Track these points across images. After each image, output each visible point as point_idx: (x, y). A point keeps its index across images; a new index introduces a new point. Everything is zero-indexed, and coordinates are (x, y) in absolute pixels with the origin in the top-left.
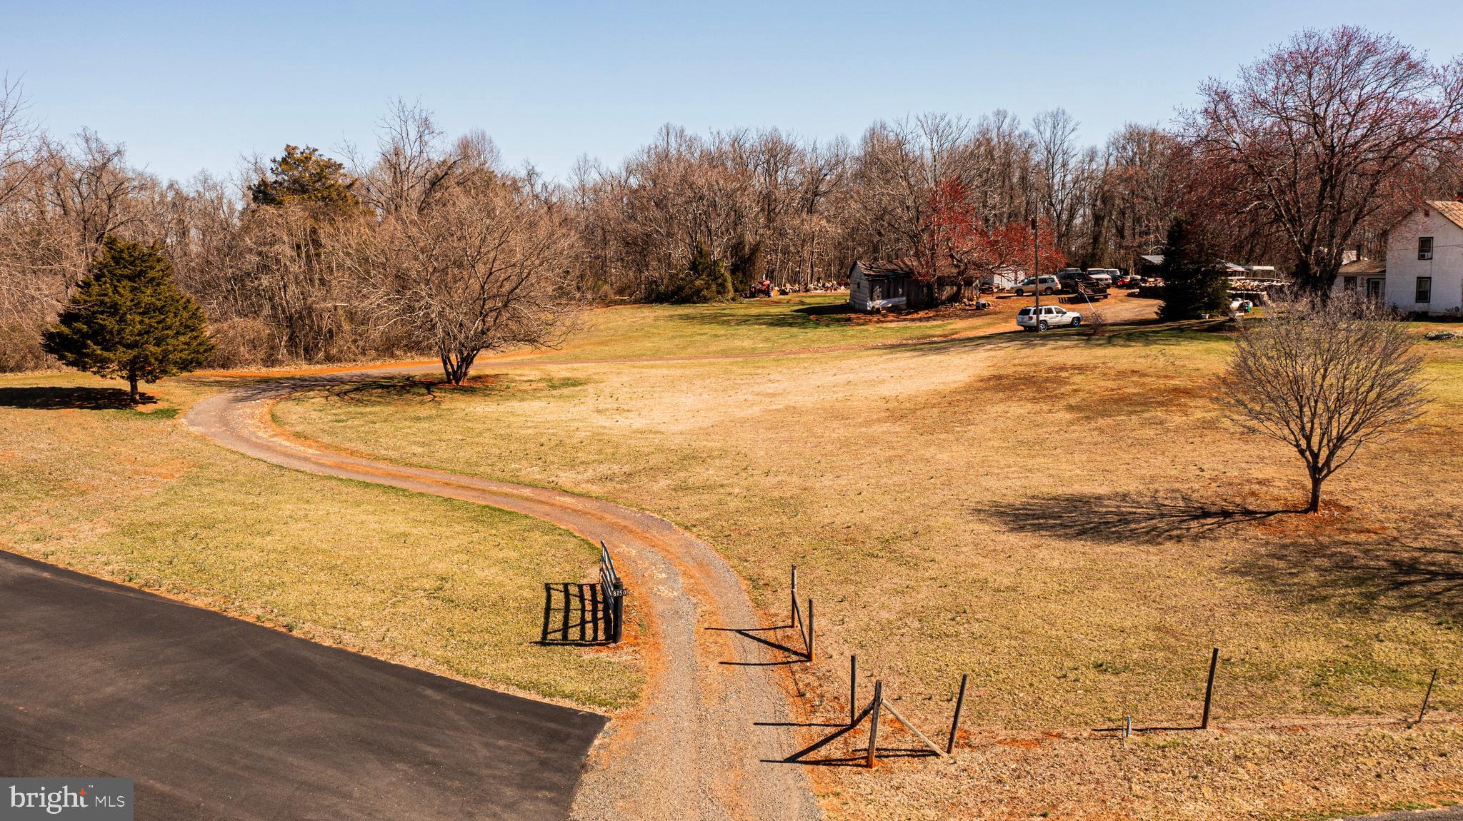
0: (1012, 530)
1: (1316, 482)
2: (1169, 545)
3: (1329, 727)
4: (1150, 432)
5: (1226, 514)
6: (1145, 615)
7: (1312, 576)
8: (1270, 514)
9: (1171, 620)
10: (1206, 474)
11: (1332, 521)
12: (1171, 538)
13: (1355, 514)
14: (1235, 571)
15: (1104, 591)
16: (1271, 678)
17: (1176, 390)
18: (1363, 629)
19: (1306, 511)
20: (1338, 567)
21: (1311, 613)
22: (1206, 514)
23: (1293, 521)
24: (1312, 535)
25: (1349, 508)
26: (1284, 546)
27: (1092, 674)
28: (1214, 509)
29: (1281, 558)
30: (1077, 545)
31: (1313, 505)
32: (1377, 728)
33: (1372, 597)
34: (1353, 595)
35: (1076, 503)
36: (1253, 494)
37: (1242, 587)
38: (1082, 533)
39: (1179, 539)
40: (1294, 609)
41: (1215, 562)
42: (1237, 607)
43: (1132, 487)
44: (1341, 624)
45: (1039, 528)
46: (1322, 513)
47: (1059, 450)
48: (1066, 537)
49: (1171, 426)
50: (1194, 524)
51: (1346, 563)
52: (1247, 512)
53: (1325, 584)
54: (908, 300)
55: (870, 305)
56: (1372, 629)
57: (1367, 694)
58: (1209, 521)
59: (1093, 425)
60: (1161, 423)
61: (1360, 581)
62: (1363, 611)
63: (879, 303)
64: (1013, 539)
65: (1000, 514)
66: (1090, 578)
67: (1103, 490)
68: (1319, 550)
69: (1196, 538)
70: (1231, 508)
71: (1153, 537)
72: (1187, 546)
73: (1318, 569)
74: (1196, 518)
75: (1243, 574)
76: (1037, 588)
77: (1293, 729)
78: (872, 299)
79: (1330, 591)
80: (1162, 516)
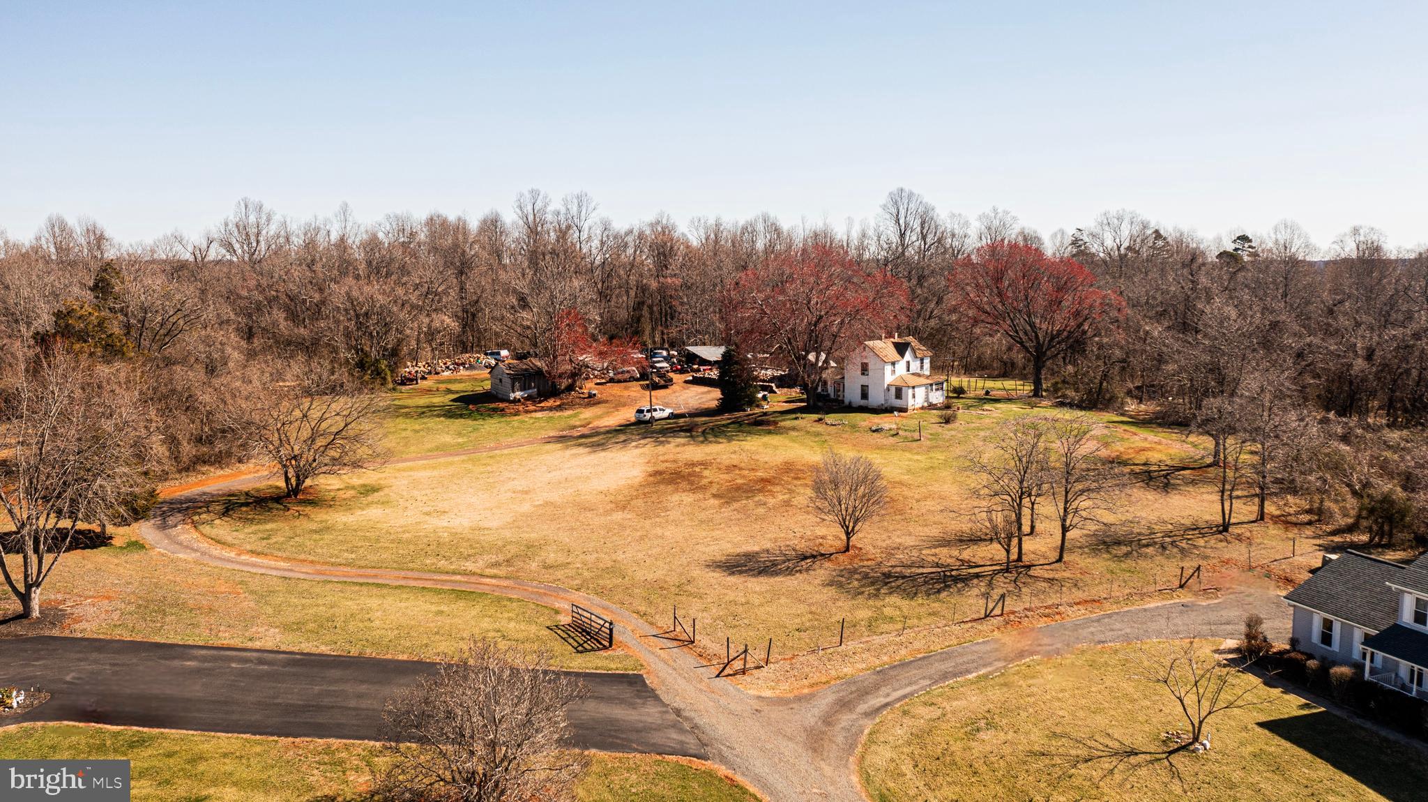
0: (730, 574)
1: (848, 539)
2: (798, 575)
3: (877, 640)
4: (761, 510)
5: (814, 557)
6: (802, 608)
7: (856, 583)
8: (831, 554)
9: (814, 609)
10: (798, 535)
11: (856, 556)
12: (797, 571)
13: (864, 551)
14: (828, 585)
15: (783, 600)
16: (855, 626)
17: (763, 480)
18: (880, 603)
19: (845, 552)
20: (864, 578)
21: (860, 599)
22: (806, 558)
23: (841, 557)
24: (850, 564)
25: (861, 549)
26: (842, 571)
27: (797, 633)
28: (808, 554)
29: (842, 576)
30: (761, 579)
31: (847, 549)
32: (891, 637)
33: (878, 590)
34: (871, 589)
35: (749, 556)
36: (821, 544)
37: (831, 592)
38: (760, 573)
39: (800, 571)
40: (853, 598)
41: (817, 581)
42: (835, 600)
43: (768, 545)
44: (871, 602)
45: (741, 572)
46: (851, 552)
47: (723, 526)
48: (754, 576)
49: (770, 505)
50: (803, 563)
51: (866, 576)
52: (822, 555)
53: (862, 586)
54: (538, 391)
55: (512, 396)
56: (882, 603)
57: (885, 627)
58: (808, 561)
59: (732, 508)
60: (765, 504)
61: (873, 584)
62: (876, 596)
63: (518, 394)
64: (732, 579)
65: (719, 567)
66: (775, 595)
67: (756, 548)
68: (854, 571)
69: (807, 570)
70: (815, 553)
71: (790, 572)
72: (805, 575)
73: (857, 580)
74: (802, 560)
75: (831, 586)
76: (757, 602)
77: (867, 642)
78: (513, 392)
79: (863, 589)
80: (789, 560)
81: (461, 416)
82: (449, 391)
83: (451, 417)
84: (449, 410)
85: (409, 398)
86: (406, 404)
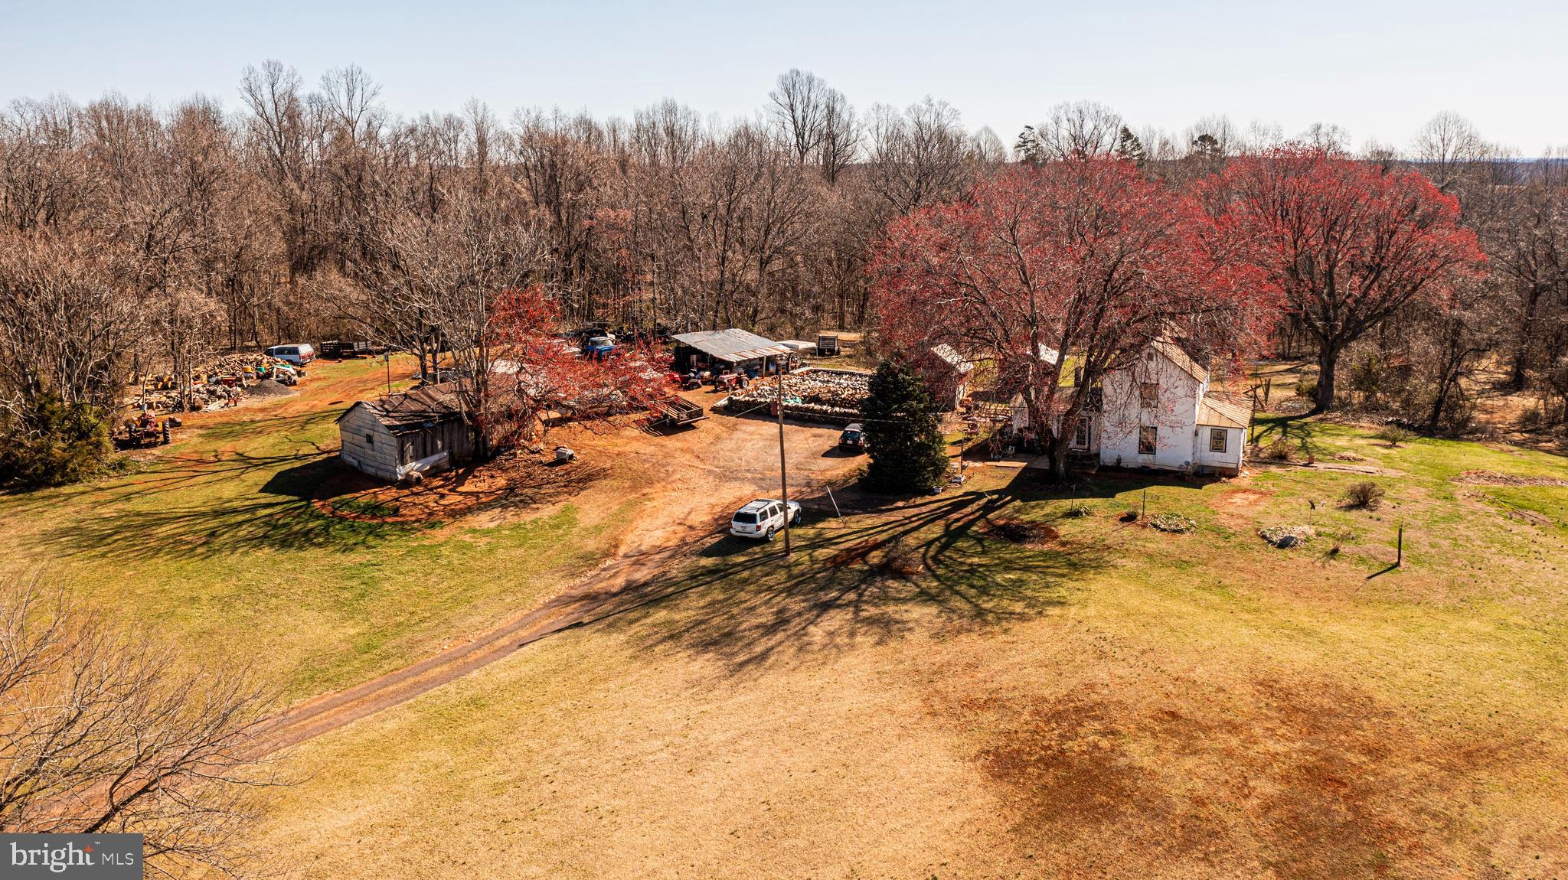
54: (451, 454)
55: (401, 471)
63: (412, 468)
78: (403, 463)
81: (306, 539)
82: (247, 462)
83: (285, 544)
84: (271, 524)
85: (164, 487)
86: (162, 508)
